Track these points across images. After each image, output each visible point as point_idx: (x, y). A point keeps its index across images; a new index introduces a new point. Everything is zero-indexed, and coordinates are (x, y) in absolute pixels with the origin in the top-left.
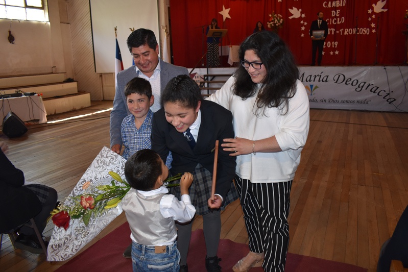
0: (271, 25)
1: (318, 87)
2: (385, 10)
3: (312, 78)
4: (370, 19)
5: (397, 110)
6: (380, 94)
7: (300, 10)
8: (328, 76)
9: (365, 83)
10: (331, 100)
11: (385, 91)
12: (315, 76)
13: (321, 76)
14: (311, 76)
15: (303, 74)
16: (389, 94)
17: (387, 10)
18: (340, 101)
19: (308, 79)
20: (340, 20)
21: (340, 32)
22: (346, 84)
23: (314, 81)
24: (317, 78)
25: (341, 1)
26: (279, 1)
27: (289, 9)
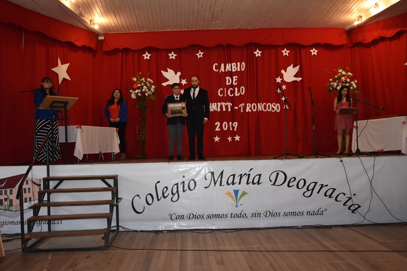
0: (136, 94)
1: (247, 193)
2: (299, 79)
3: (237, 180)
4: (279, 91)
5: (366, 222)
6: (338, 200)
7: (179, 74)
8: (260, 175)
9: (316, 183)
10: (268, 213)
11: (344, 194)
12: (241, 176)
13: (249, 175)
14: (234, 175)
15: (222, 173)
16: (350, 198)
17: (301, 79)
18: (282, 214)
19: (230, 181)
20: (239, 91)
21: (240, 108)
22: (289, 186)
23: (240, 183)
24: (245, 179)
25: (239, 64)
26: (145, 58)
27: (162, 71)
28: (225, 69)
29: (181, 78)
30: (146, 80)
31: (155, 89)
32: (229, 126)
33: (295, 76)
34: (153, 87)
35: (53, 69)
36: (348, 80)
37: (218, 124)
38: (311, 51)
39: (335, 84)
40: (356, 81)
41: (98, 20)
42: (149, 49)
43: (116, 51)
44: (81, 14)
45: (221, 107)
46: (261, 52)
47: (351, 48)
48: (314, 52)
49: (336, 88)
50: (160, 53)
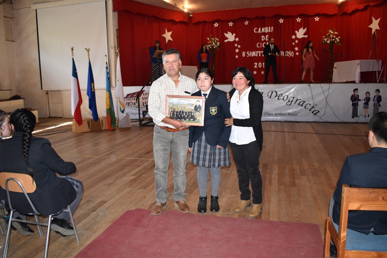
0: (209, 47)
2: (306, 36)
4: (294, 44)
5: (321, 121)
6: (306, 107)
7: (234, 35)
10: (266, 114)
11: (310, 105)
16: (313, 107)
17: (307, 36)
18: (274, 114)
22: (278, 99)
25: (269, 28)
26: (215, 26)
27: (225, 34)
28: (261, 31)
29: (236, 37)
30: (214, 39)
31: (220, 44)
32: (262, 65)
33: (304, 34)
34: (218, 43)
35: (163, 35)
36: (335, 37)
37: (256, 64)
38: (315, 18)
39: (326, 39)
40: (339, 37)
41: (187, 7)
42: (218, 21)
43: (199, 23)
44: (175, 4)
45: (258, 54)
46: (283, 20)
47: (341, 15)
48: (317, 19)
49: (326, 42)
50: (223, 23)
